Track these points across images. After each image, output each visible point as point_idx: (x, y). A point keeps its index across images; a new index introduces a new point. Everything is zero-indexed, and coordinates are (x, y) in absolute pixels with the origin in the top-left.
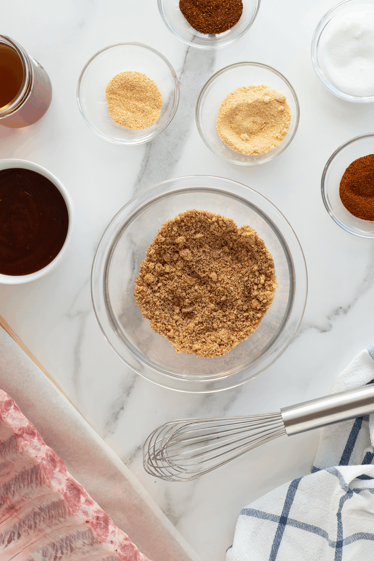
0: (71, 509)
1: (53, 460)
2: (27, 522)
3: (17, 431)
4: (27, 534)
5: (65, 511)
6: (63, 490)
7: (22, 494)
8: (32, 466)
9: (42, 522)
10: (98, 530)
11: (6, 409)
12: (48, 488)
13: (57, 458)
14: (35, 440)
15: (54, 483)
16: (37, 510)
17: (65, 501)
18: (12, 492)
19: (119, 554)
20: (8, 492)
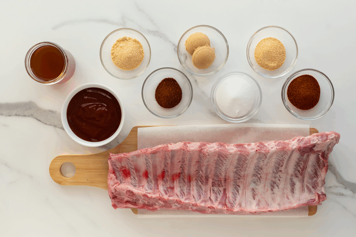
0: (246, 153)
1: (221, 145)
2: (236, 179)
3: (199, 149)
4: (240, 183)
5: (245, 156)
6: (237, 150)
7: (224, 171)
8: (217, 155)
9: (241, 172)
10: (263, 149)
11: (186, 147)
12: (231, 156)
13: (222, 143)
14: (208, 146)
15: (231, 151)
16: (235, 170)
17: (241, 153)
18: (220, 174)
19: (279, 148)
20: (218, 176)
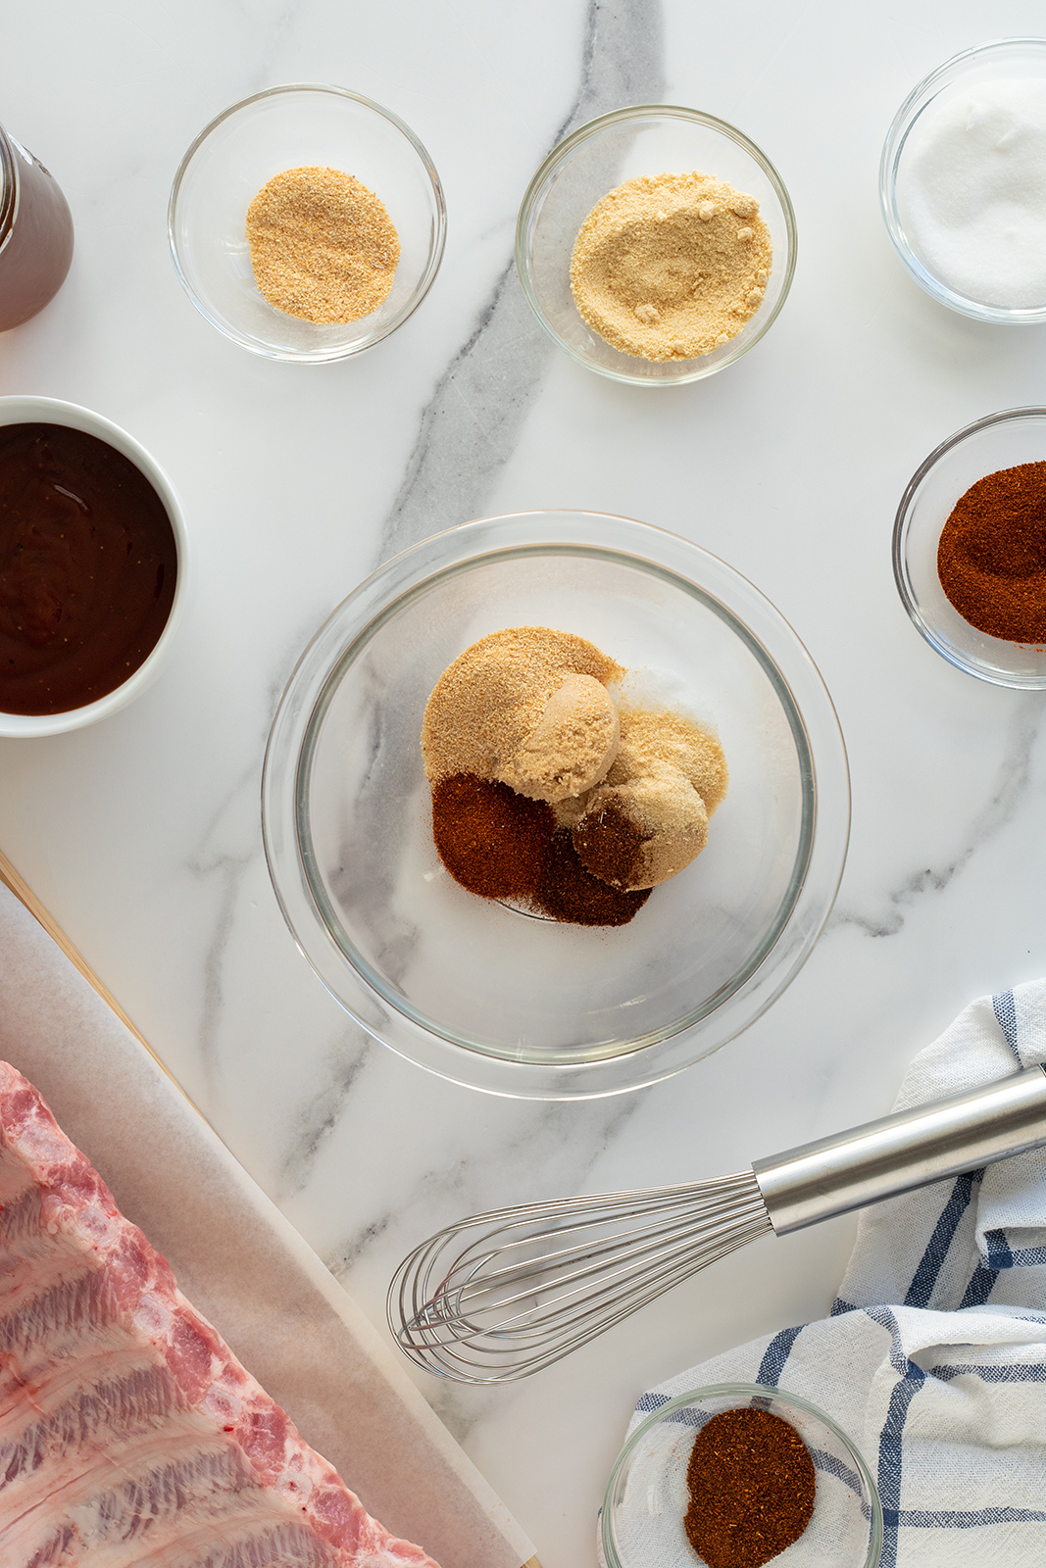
0: (184, 1394)
1: (139, 1259)
2: (60, 1423)
3: (43, 1177)
4: (58, 1455)
5: (168, 1396)
6: (165, 1342)
7: (51, 1347)
8: (83, 1272)
9: (101, 1423)
10: (257, 1451)
11: (16, 1115)
12: (123, 1333)
13: (152, 1254)
14: (94, 1203)
15: (141, 1323)
16: (90, 1392)
17: (169, 1370)
18: (23, 1339)
19: (312, 1518)
20: (13, 1340)
